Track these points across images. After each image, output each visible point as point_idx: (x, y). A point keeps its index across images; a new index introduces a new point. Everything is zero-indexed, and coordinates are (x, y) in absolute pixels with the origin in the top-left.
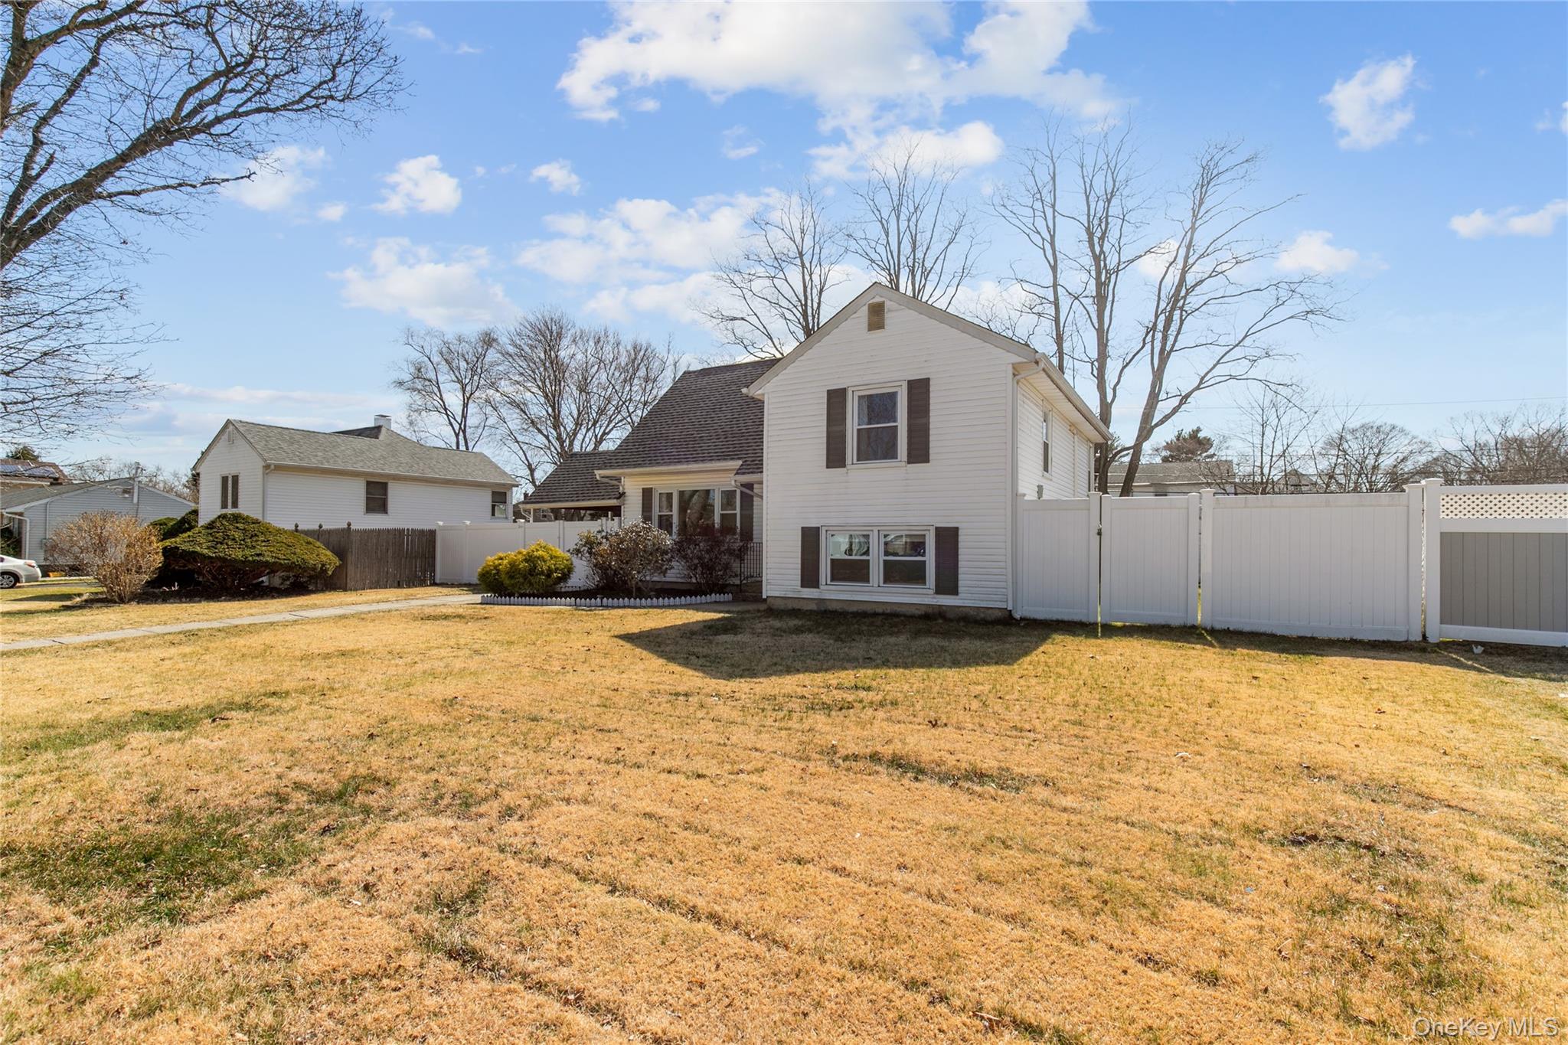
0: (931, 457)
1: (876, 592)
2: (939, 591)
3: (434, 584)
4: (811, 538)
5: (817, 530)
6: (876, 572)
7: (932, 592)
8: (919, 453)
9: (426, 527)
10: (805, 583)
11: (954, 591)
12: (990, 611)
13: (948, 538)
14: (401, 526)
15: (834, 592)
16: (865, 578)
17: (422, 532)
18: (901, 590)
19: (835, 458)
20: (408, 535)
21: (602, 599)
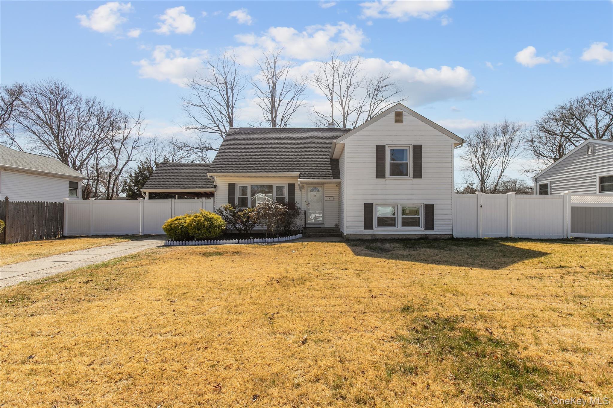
0: (423, 176)
1: (399, 230)
2: (426, 228)
3: (63, 237)
4: (369, 208)
5: (372, 205)
6: (399, 222)
7: (424, 229)
8: (418, 173)
9: (58, 201)
10: (366, 228)
11: (432, 228)
12: (446, 236)
13: (429, 209)
14: (42, 200)
15: (379, 231)
16: (394, 225)
17: (55, 204)
18: (411, 229)
19: (380, 174)
20: (47, 206)
21: (254, 239)
